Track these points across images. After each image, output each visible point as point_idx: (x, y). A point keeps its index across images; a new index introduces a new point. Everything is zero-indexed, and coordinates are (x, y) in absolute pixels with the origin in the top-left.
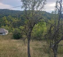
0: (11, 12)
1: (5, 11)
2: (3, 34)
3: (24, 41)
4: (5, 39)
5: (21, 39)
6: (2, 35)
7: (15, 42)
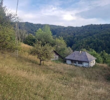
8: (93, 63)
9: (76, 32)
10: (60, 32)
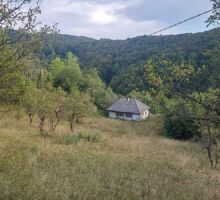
0: (158, 43)
1: (141, 44)
2: (135, 117)
3: (208, 149)
4: (140, 134)
5: (196, 141)
6: (130, 119)
7: (171, 148)
8: (145, 115)
9: (117, 51)
10: (85, 51)
